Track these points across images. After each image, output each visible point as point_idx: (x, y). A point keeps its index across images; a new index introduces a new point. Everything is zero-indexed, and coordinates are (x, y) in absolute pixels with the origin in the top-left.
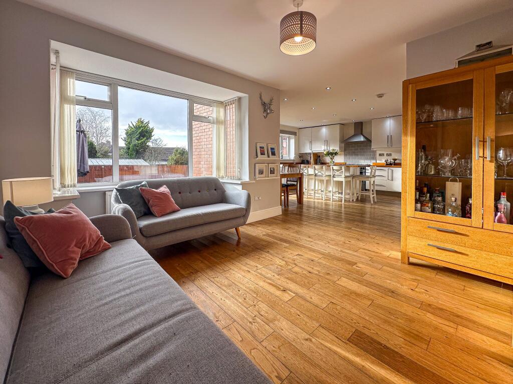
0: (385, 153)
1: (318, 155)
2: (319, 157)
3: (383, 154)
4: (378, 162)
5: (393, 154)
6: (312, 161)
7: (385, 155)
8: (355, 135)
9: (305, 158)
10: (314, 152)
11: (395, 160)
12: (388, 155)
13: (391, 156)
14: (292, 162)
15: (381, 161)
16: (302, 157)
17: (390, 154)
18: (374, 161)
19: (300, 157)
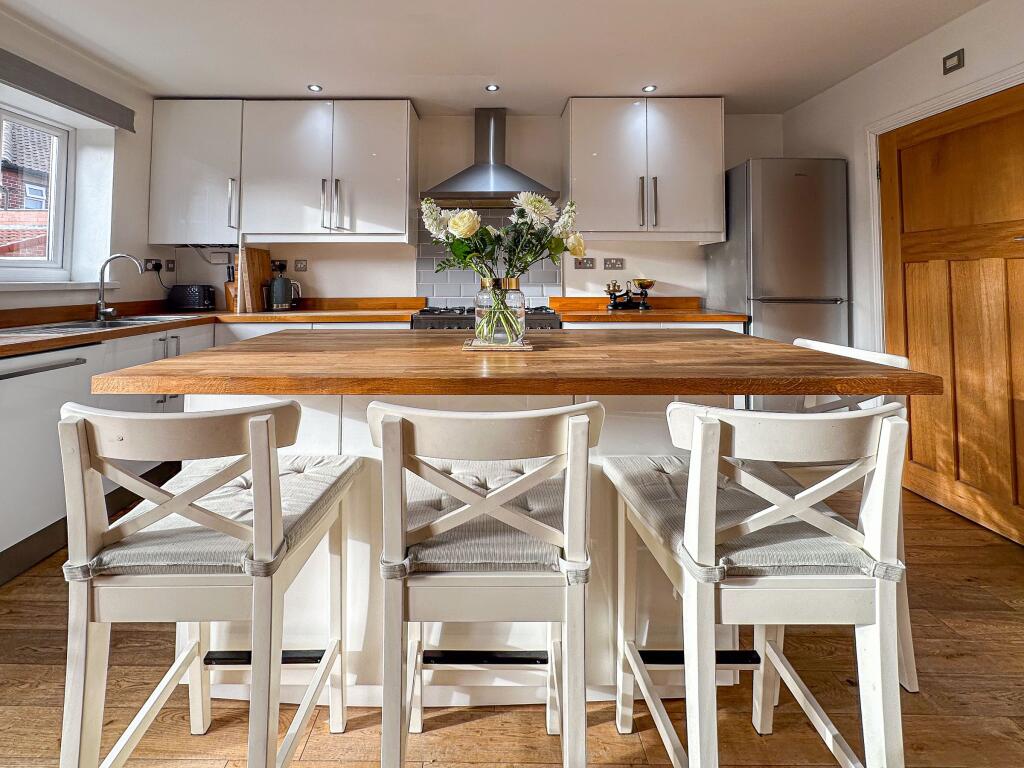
0: (600, 257)
1: (276, 256)
2: (282, 267)
3: (592, 260)
4: (571, 293)
5: (629, 261)
6: (241, 290)
7: (600, 264)
8: (479, 169)
9: (191, 275)
10: (250, 240)
11: (645, 285)
12: (610, 264)
13: (622, 268)
14: (80, 300)
15: (584, 289)
16: (170, 270)
17: (617, 260)
18: (556, 292)
19: (157, 267)
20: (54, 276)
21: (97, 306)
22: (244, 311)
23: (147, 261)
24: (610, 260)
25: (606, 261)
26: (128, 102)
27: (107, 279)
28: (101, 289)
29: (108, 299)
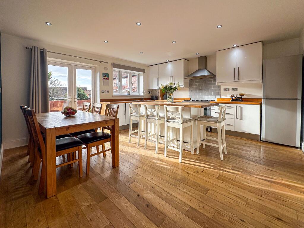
0: (230, 88)
3: (228, 89)
4: (223, 97)
5: (239, 89)
6: (160, 97)
7: (230, 90)
8: (199, 70)
9: (154, 94)
10: (160, 88)
11: (242, 95)
13: (237, 91)
14: (140, 98)
15: (226, 96)
16: (151, 93)
17: (235, 89)
18: (219, 97)
19: (150, 93)
20: (138, 94)
21: (141, 99)
22: (160, 100)
23: (148, 92)
24: (233, 89)
25: (232, 89)
26: (144, 68)
27: (143, 95)
28: (142, 96)
29: (143, 98)
